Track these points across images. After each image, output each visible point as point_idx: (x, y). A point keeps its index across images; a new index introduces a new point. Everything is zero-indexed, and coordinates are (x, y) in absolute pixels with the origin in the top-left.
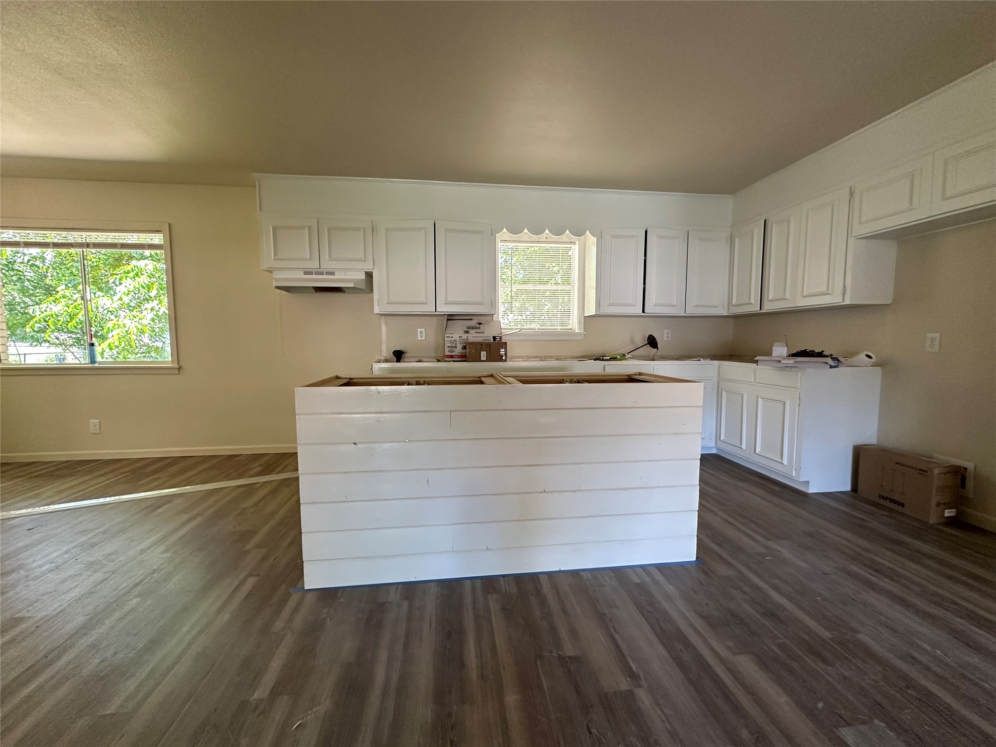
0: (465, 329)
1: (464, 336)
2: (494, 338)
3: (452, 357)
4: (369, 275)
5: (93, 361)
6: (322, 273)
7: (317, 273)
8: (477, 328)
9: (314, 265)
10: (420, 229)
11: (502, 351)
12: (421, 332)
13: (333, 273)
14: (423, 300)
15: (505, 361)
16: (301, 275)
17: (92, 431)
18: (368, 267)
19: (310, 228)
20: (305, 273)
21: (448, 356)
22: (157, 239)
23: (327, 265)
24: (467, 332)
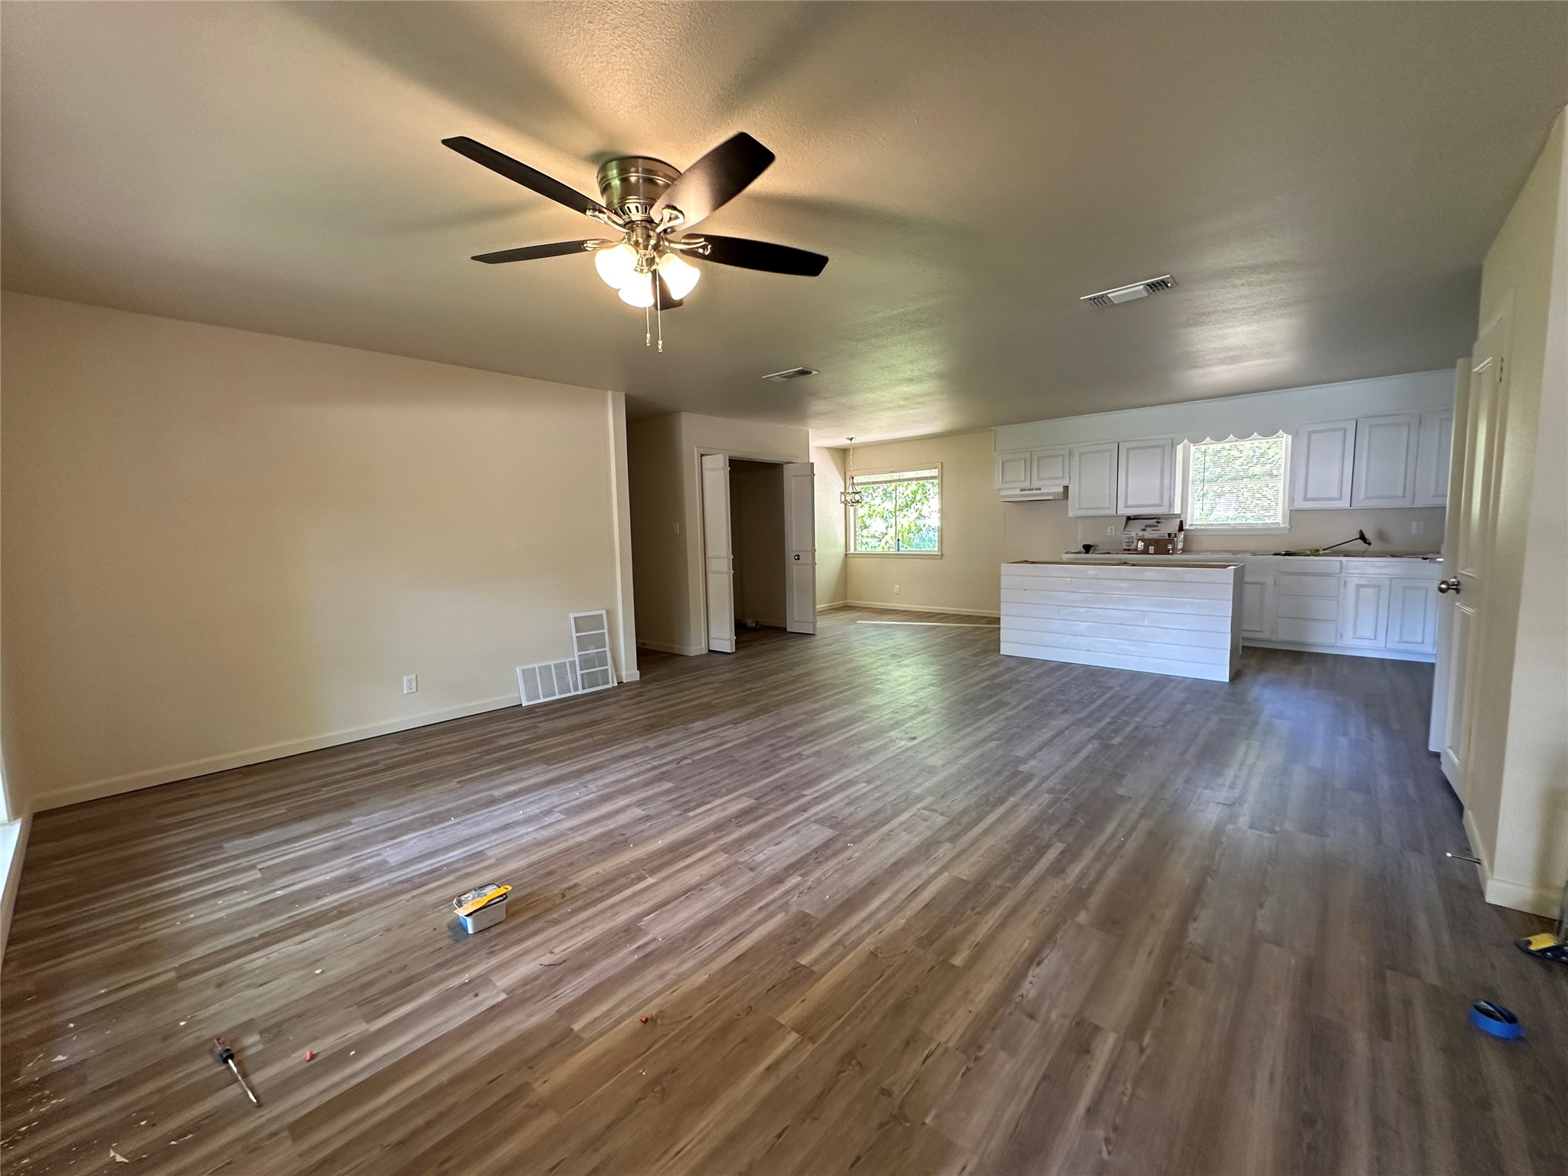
0: (1143, 527)
1: (1141, 534)
2: (1169, 535)
3: (1129, 550)
4: (1066, 488)
5: (899, 550)
6: (1032, 490)
7: (1029, 490)
8: (1154, 526)
9: (1027, 485)
10: (1104, 451)
11: (1170, 547)
12: (1111, 529)
13: (1040, 489)
14: (1107, 505)
15: (1172, 554)
16: (1018, 492)
17: (895, 592)
18: (1066, 483)
19: (1025, 459)
20: (1021, 490)
21: (1125, 550)
22: (935, 472)
23: (1035, 484)
24: (1144, 530)
